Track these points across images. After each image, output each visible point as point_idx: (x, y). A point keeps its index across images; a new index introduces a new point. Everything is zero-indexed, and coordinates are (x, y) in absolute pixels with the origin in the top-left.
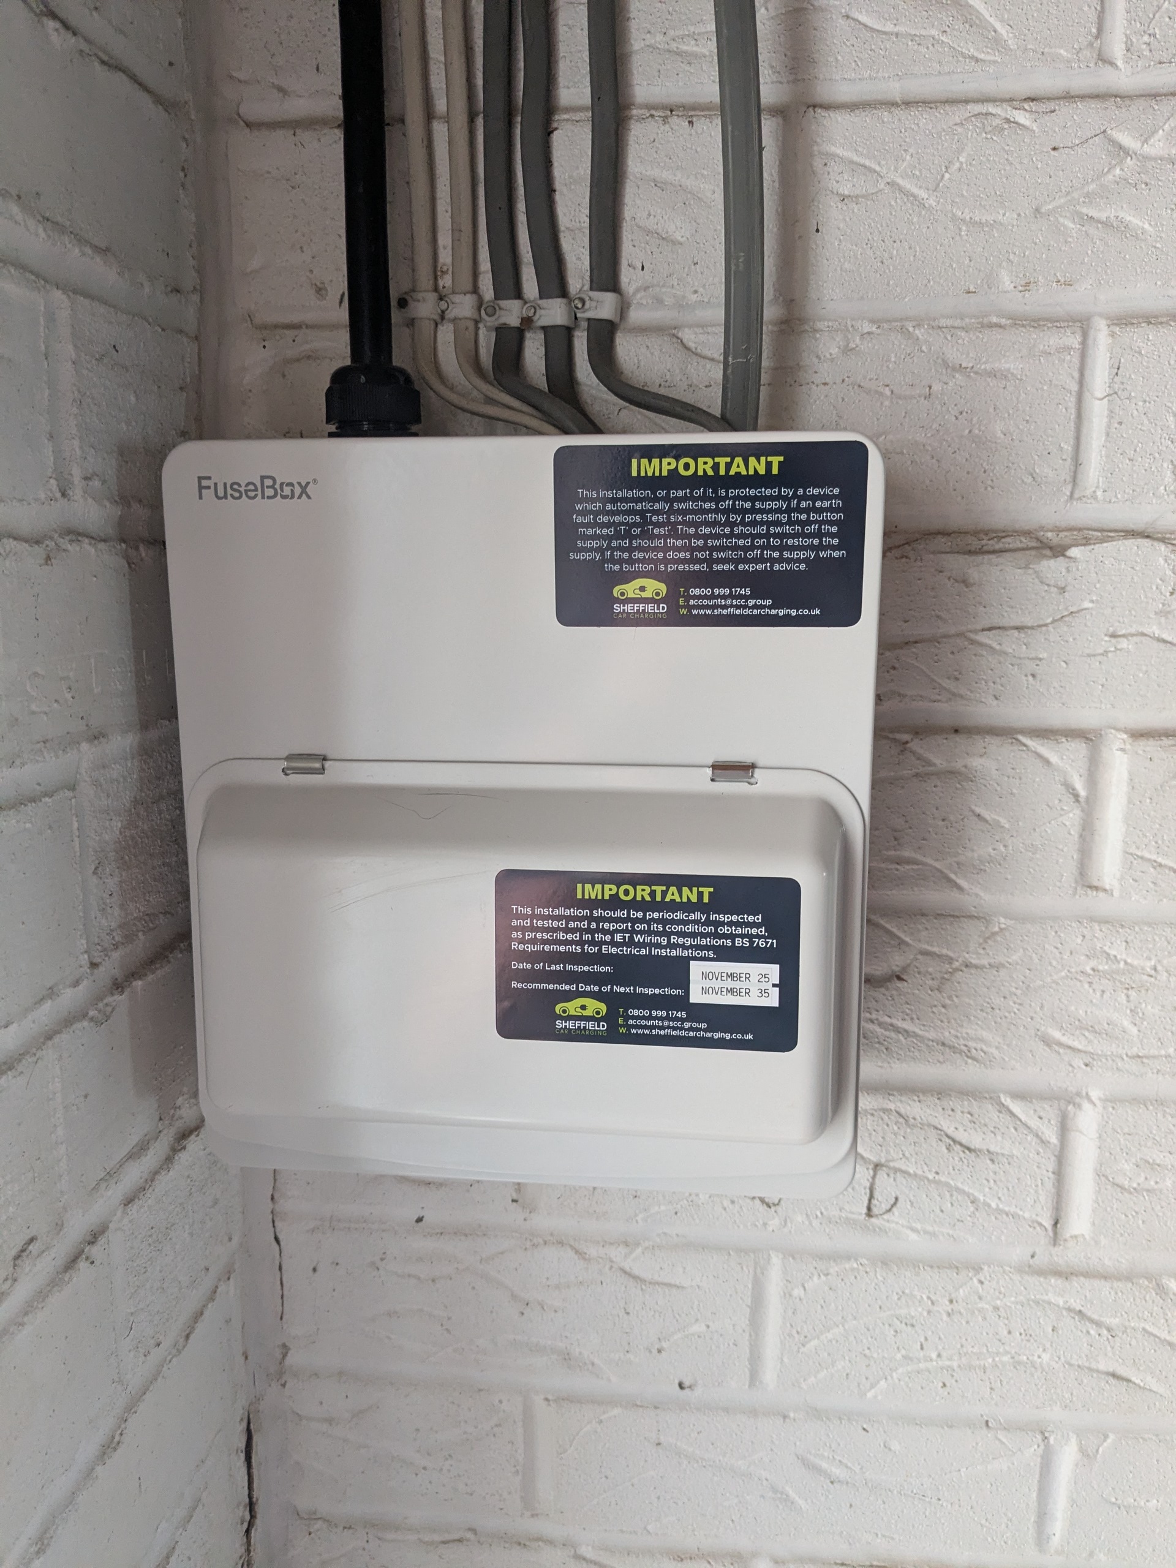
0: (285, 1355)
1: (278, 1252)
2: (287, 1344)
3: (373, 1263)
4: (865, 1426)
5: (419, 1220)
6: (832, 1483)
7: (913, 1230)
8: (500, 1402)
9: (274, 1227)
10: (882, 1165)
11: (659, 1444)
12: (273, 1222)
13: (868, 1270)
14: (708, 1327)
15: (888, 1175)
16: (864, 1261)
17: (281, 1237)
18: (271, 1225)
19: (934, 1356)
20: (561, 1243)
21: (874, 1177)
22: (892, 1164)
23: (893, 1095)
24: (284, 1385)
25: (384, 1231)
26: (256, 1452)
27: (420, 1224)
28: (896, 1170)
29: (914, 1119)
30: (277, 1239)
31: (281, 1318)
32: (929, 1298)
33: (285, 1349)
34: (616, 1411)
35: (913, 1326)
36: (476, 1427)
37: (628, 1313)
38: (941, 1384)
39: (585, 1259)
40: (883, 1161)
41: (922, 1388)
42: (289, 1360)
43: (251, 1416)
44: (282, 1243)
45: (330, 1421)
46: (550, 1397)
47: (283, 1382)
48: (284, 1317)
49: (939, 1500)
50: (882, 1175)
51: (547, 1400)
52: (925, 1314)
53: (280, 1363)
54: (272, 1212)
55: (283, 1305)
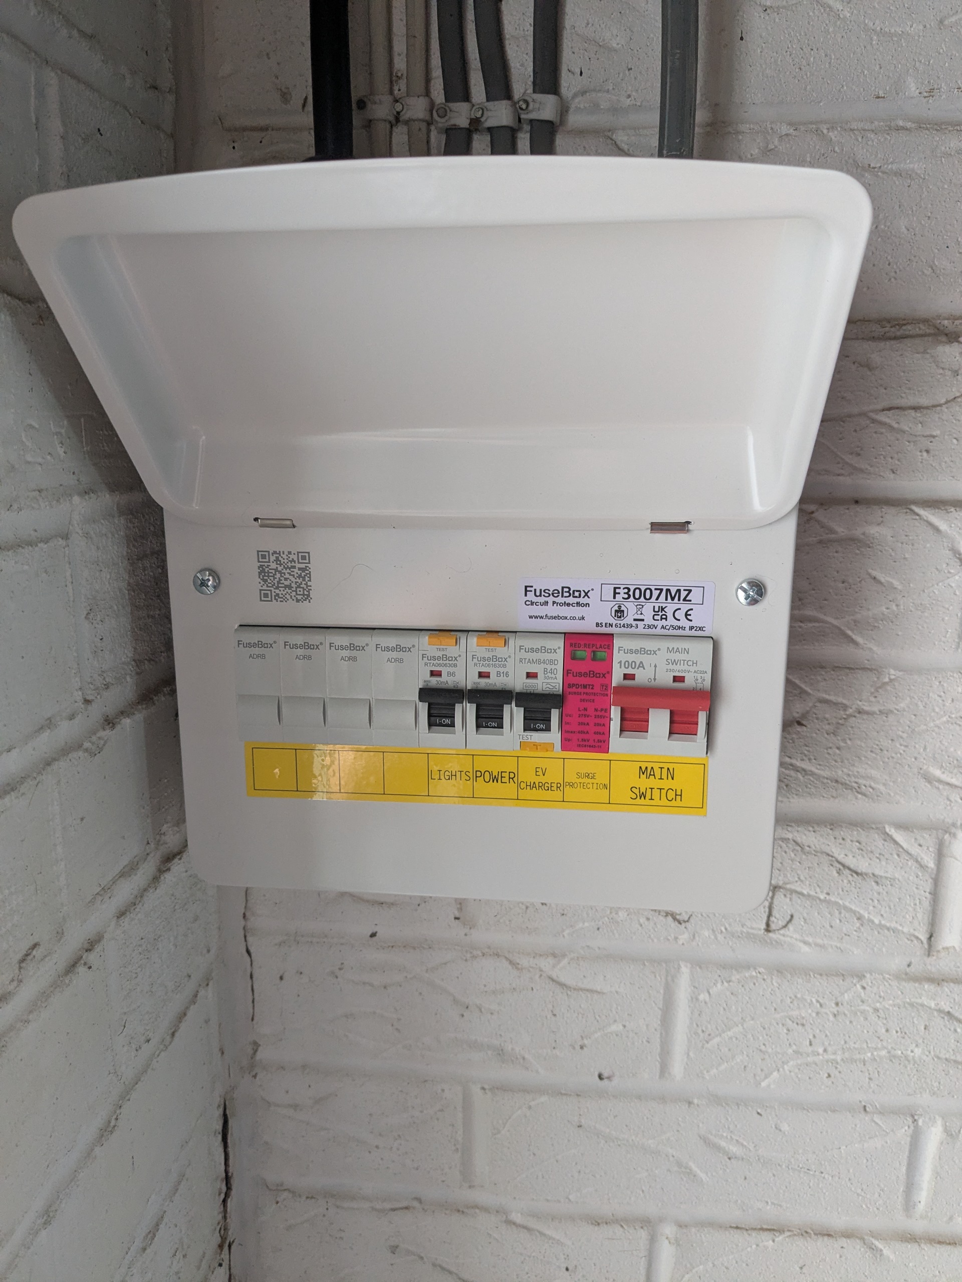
0: (255, 1051)
1: (250, 963)
2: (257, 1041)
3: (333, 973)
4: (759, 1111)
5: (373, 935)
6: (729, 1159)
7: (805, 943)
8: (443, 1090)
9: (246, 941)
10: (780, 887)
11: (580, 1126)
12: (245, 937)
13: (765, 977)
14: (624, 1026)
15: (785, 896)
16: (762, 970)
17: (252, 950)
18: (243, 939)
19: (821, 1050)
20: (498, 955)
21: (772, 898)
22: (788, 886)
23: (791, 826)
24: (255, 1076)
25: (342, 944)
26: (232, 1134)
27: (374, 939)
28: (792, 892)
29: (809, 847)
30: (248, 952)
31: (253, 1020)
32: (818, 1001)
33: (256, 1046)
34: (544, 1099)
35: (803, 1025)
36: (422, 1112)
37: (555, 1015)
38: (827, 1075)
39: (518, 969)
40: (781, 883)
41: (810, 1078)
42: (259, 1055)
43: (227, 1103)
44: (253, 955)
45: (295, 1107)
46: (486, 1087)
47: (254, 1073)
48: (255, 1018)
49: (822, 1173)
50: (779, 896)
51: (483, 1089)
52: (814, 1015)
53: (252, 1058)
54: (244, 928)
55: (254, 1008)
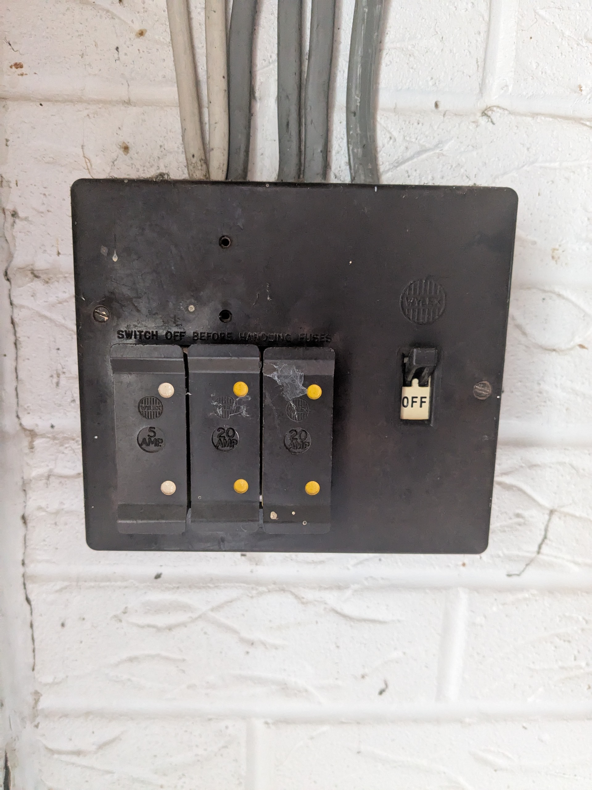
0: (37, 701)
1: (29, 612)
2: (39, 691)
3: (115, 616)
4: (524, 725)
5: (158, 576)
6: (496, 771)
7: (576, 563)
8: (227, 727)
9: (25, 588)
10: (556, 511)
11: (359, 752)
12: (24, 584)
13: (538, 598)
14: (404, 653)
16: (535, 592)
17: (31, 598)
18: (22, 587)
19: (583, 664)
20: (283, 590)
21: (549, 520)
22: (563, 509)
23: (568, 450)
24: (37, 726)
25: (126, 587)
26: (14, 785)
27: (159, 580)
28: (566, 515)
29: (584, 470)
30: (28, 600)
31: (33, 670)
33: (37, 695)
34: (325, 728)
35: (569, 642)
36: (205, 750)
37: (338, 647)
38: (587, 687)
39: (303, 603)
40: (556, 507)
41: (572, 691)
42: (41, 705)
43: (8, 755)
44: (33, 603)
45: (78, 753)
46: (270, 721)
47: (36, 723)
48: (36, 668)
49: (575, 776)
50: (555, 518)
51: (267, 723)
53: (34, 708)
54: (23, 576)
55: (34, 658)
